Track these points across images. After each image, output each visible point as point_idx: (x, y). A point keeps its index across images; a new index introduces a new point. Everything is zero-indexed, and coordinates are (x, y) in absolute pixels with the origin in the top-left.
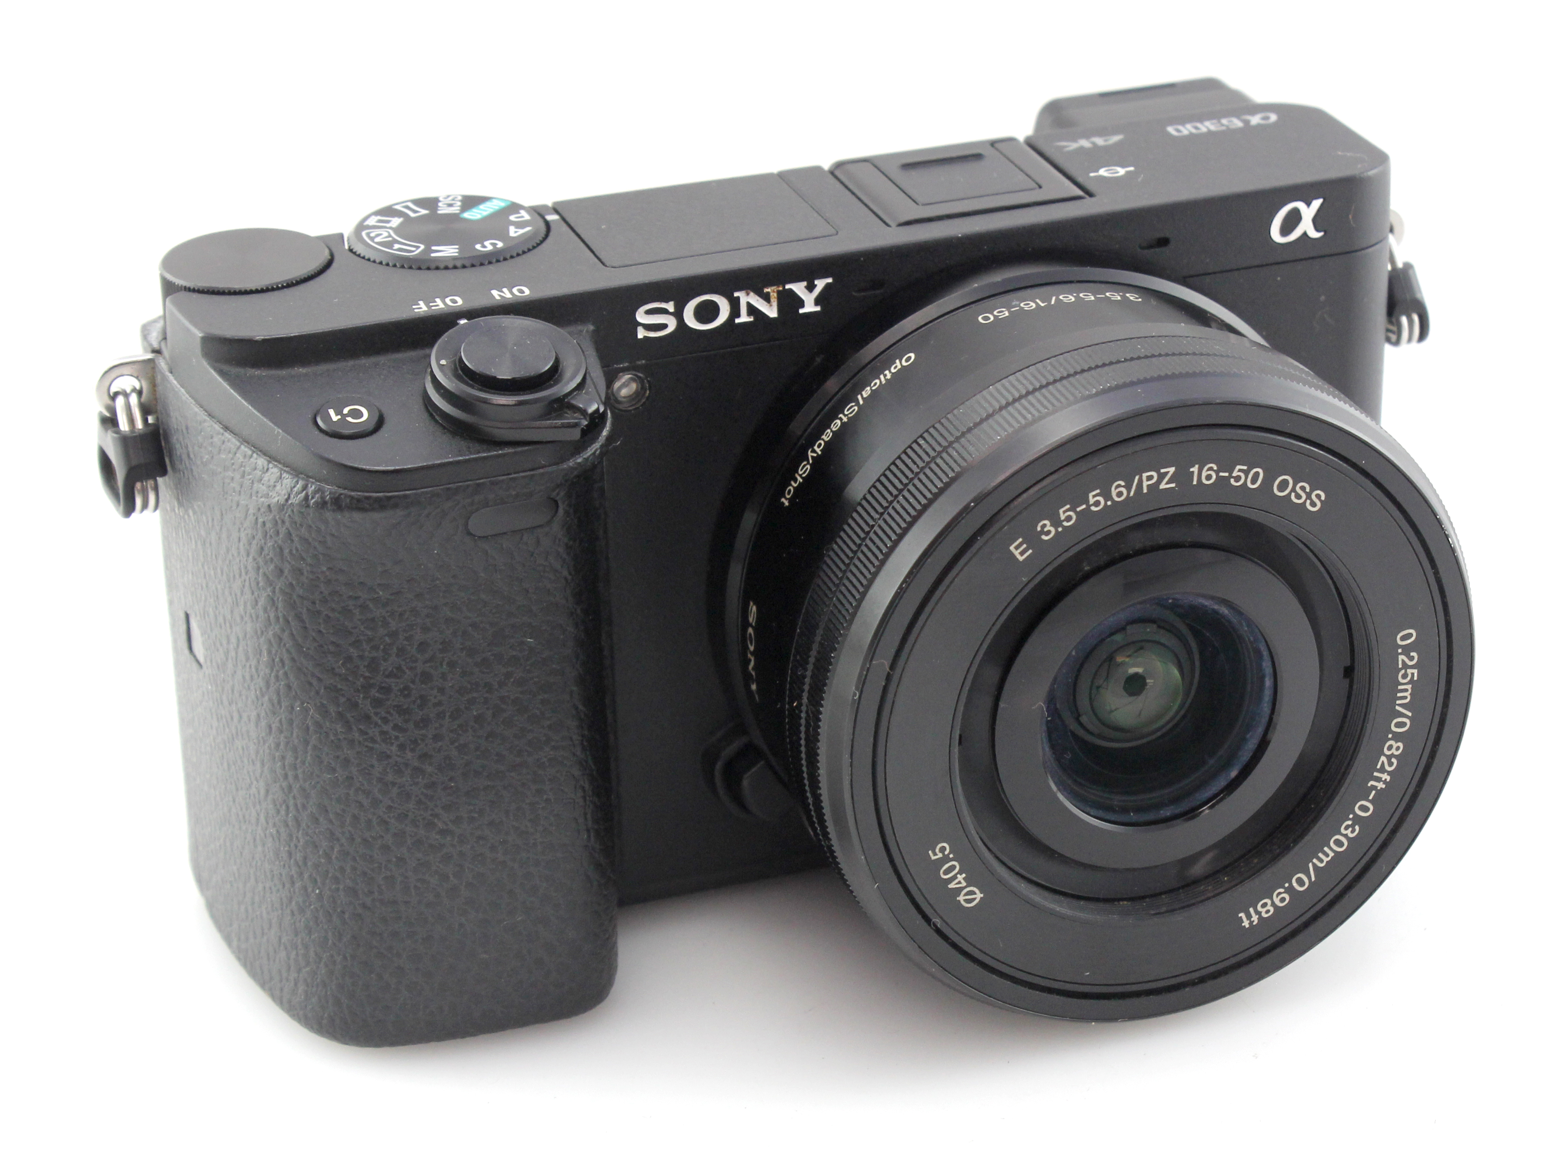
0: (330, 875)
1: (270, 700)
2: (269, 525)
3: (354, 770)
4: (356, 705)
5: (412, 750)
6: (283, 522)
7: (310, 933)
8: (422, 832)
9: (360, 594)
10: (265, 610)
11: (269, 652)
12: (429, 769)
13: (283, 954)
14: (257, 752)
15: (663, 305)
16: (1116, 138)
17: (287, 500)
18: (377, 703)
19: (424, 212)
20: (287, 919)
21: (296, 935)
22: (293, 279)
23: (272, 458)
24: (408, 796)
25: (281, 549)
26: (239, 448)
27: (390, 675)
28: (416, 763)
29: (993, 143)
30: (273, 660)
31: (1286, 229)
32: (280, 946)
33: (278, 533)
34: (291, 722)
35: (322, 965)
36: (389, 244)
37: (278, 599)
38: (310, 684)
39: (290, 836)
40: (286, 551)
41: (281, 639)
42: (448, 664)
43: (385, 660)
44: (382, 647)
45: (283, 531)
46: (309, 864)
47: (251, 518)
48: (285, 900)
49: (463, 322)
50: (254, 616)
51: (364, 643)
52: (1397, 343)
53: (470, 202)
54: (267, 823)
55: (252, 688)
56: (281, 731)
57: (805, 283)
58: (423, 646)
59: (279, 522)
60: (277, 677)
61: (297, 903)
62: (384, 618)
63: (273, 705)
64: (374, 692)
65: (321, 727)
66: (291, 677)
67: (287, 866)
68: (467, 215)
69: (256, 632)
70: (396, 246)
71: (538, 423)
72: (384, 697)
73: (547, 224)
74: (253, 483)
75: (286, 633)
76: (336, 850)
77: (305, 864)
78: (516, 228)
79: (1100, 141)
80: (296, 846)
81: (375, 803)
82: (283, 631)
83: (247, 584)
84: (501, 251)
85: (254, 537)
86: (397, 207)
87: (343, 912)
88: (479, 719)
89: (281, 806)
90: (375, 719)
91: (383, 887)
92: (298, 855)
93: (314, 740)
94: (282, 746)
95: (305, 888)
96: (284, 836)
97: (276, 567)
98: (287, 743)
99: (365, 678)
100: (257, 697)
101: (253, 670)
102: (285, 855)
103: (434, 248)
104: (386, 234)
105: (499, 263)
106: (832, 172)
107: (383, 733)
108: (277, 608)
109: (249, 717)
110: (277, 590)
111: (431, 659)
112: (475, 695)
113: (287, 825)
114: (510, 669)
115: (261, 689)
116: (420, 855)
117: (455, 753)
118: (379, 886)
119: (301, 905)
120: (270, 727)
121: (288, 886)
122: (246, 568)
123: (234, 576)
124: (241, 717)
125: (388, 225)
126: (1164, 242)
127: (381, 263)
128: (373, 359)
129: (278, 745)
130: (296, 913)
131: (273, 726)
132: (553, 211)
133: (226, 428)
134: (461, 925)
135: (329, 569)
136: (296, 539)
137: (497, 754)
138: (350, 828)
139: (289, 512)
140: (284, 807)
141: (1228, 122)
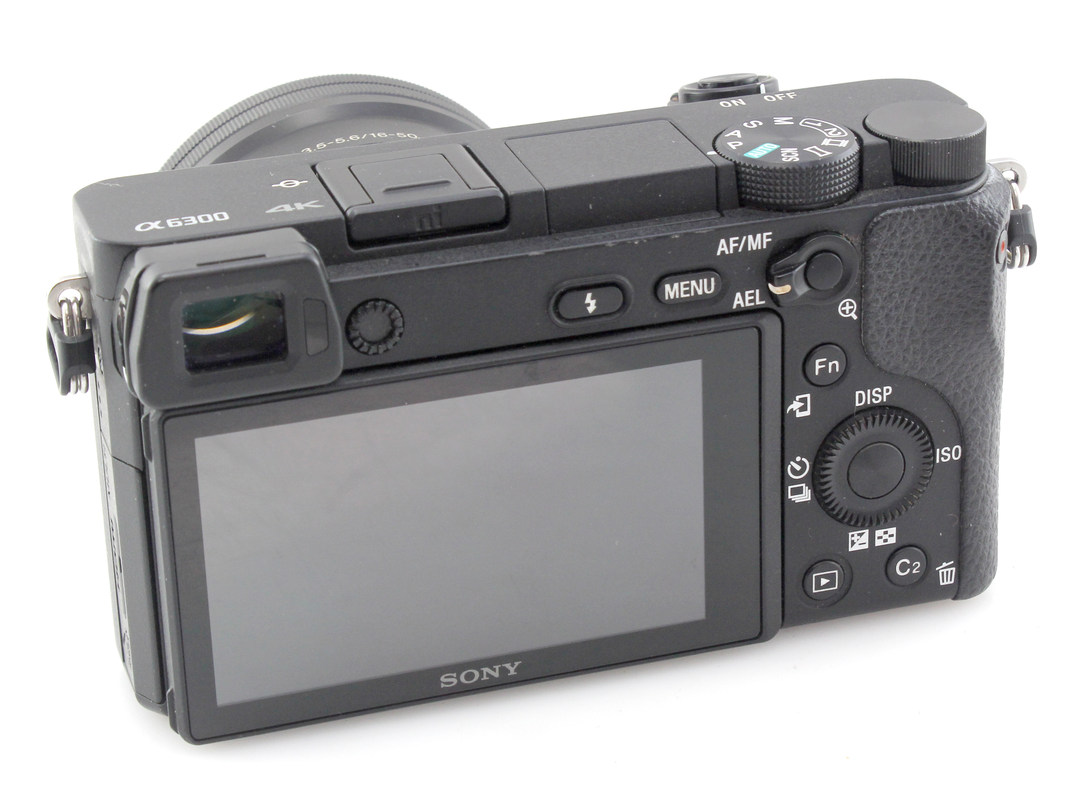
19: (807, 149)
36: (824, 127)
53: (774, 157)
68: (776, 147)
70: (819, 125)
78: (736, 136)
84: (744, 120)
86: (829, 153)
103: (792, 123)
104: (830, 133)
125: (830, 140)
141: (177, 224)
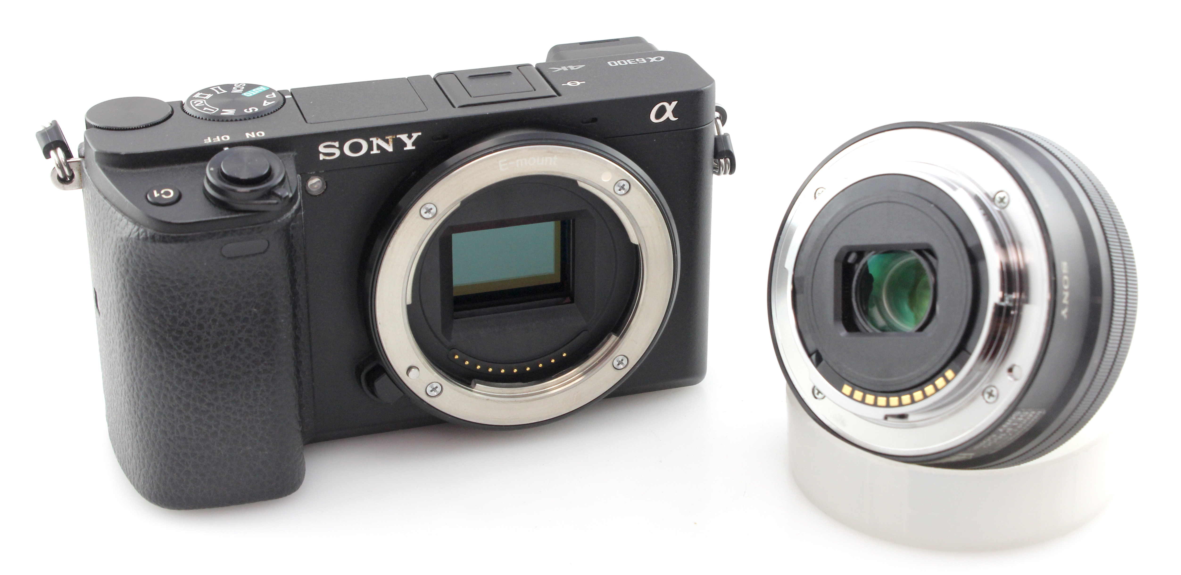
0: (154, 423)
1: (125, 335)
2: (122, 248)
3: (164, 372)
4: (165, 339)
5: (193, 363)
6: (128, 246)
7: (145, 451)
8: (198, 404)
9: (167, 284)
10: (121, 290)
11: (123, 311)
12: (201, 373)
13: (134, 461)
14: (120, 360)
15: (333, 144)
16: (580, 66)
17: (129, 236)
18: (176, 339)
19: (225, 91)
20: (135, 444)
21: (139, 452)
22: (149, 123)
23: (124, 214)
24: (191, 385)
25: (127, 260)
26: (110, 208)
27: (183, 325)
28: (195, 369)
29: (518, 67)
30: (125, 315)
31: (658, 116)
32: (132, 457)
33: (125, 252)
34: (134, 346)
35: (151, 468)
36: (201, 108)
37: (126, 285)
38: (142, 328)
39: (135, 403)
40: (130, 261)
41: (128, 305)
42: (213, 320)
43: (180, 317)
44: (178, 311)
45: (128, 251)
46: (144, 417)
47: (114, 243)
48: (134, 434)
49: (226, 149)
50: (116, 292)
51: (169, 309)
52: (719, 174)
53: (249, 87)
54: (125, 396)
55: (117, 328)
56: (130, 351)
57: (407, 135)
58: (199, 311)
59: (126, 247)
60: (127, 323)
61: (139, 436)
62: (179, 296)
63: (126, 337)
64: (174, 333)
65: (148, 349)
66: (134, 324)
67: (134, 418)
68: (245, 94)
69: (118, 301)
70: (205, 109)
71: (256, 202)
72: (179, 336)
73: (285, 99)
74: (115, 226)
75: (131, 302)
76: (156, 411)
77: (142, 417)
78: (267, 101)
79: (572, 68)
80: (138, 408)
81: (175, 389)
82: (129, 301)
83: (113, 277)
84: (257, 113)
85: (115, 253)
86: (212, 89)
87: (160, 442)
88: (228, 349)
89: (131, 388)
90: (175, 347)
91: (179, 431)
92: (139, 412)
93: (145, 356)
94: (130, 358)
95: (142, 429)
96: (132, 403)
97: (125, 269)
98: (133, 357)
99: (170, 326)
100: (119, 334)
101: (117, 319)
102: (133, 413)
103: (223, 110)
104: (202, 102)
105: (254, 119)
106: (435, 79)
107: (179, 354)
108: (126, 290)
109: (116, 342)
110: (126, 281)
111: (204, 318)
112: (226, 336)
113: (133, 397)
114: (244, 324)
115: (120, 329)
116: (197, 416)
117: (214, 365)
118: (177, 430)
119: (141, 437)
120: (125, 349)
121: (135, 427)
122: (112, 268)
123: (108, 272)
124: (113, 342)
125: (204, 98)
126: (595, 120)
127: (196, 117)
128: (182, 166)
129: (128, 357)
130: (139, 441)
131: (126, 348)
132: (290, 94)
133: (105, 198)
134: (219, 451)
135: (151, 271)
136: (134, 255)
137: (237, 366)
138: (162, 400)
139: (131, 241)
140: (132, 388)
141: (639, 60)
